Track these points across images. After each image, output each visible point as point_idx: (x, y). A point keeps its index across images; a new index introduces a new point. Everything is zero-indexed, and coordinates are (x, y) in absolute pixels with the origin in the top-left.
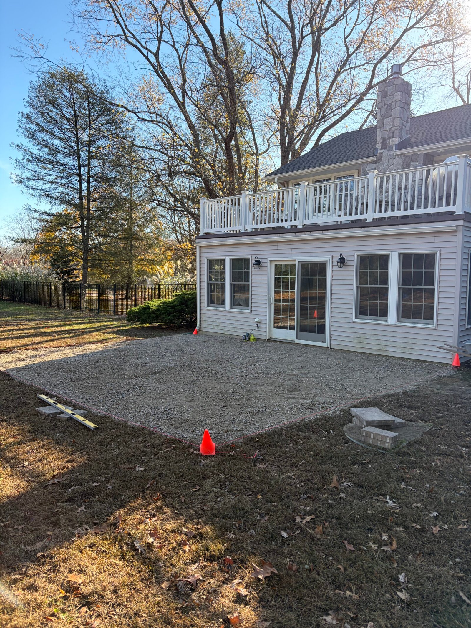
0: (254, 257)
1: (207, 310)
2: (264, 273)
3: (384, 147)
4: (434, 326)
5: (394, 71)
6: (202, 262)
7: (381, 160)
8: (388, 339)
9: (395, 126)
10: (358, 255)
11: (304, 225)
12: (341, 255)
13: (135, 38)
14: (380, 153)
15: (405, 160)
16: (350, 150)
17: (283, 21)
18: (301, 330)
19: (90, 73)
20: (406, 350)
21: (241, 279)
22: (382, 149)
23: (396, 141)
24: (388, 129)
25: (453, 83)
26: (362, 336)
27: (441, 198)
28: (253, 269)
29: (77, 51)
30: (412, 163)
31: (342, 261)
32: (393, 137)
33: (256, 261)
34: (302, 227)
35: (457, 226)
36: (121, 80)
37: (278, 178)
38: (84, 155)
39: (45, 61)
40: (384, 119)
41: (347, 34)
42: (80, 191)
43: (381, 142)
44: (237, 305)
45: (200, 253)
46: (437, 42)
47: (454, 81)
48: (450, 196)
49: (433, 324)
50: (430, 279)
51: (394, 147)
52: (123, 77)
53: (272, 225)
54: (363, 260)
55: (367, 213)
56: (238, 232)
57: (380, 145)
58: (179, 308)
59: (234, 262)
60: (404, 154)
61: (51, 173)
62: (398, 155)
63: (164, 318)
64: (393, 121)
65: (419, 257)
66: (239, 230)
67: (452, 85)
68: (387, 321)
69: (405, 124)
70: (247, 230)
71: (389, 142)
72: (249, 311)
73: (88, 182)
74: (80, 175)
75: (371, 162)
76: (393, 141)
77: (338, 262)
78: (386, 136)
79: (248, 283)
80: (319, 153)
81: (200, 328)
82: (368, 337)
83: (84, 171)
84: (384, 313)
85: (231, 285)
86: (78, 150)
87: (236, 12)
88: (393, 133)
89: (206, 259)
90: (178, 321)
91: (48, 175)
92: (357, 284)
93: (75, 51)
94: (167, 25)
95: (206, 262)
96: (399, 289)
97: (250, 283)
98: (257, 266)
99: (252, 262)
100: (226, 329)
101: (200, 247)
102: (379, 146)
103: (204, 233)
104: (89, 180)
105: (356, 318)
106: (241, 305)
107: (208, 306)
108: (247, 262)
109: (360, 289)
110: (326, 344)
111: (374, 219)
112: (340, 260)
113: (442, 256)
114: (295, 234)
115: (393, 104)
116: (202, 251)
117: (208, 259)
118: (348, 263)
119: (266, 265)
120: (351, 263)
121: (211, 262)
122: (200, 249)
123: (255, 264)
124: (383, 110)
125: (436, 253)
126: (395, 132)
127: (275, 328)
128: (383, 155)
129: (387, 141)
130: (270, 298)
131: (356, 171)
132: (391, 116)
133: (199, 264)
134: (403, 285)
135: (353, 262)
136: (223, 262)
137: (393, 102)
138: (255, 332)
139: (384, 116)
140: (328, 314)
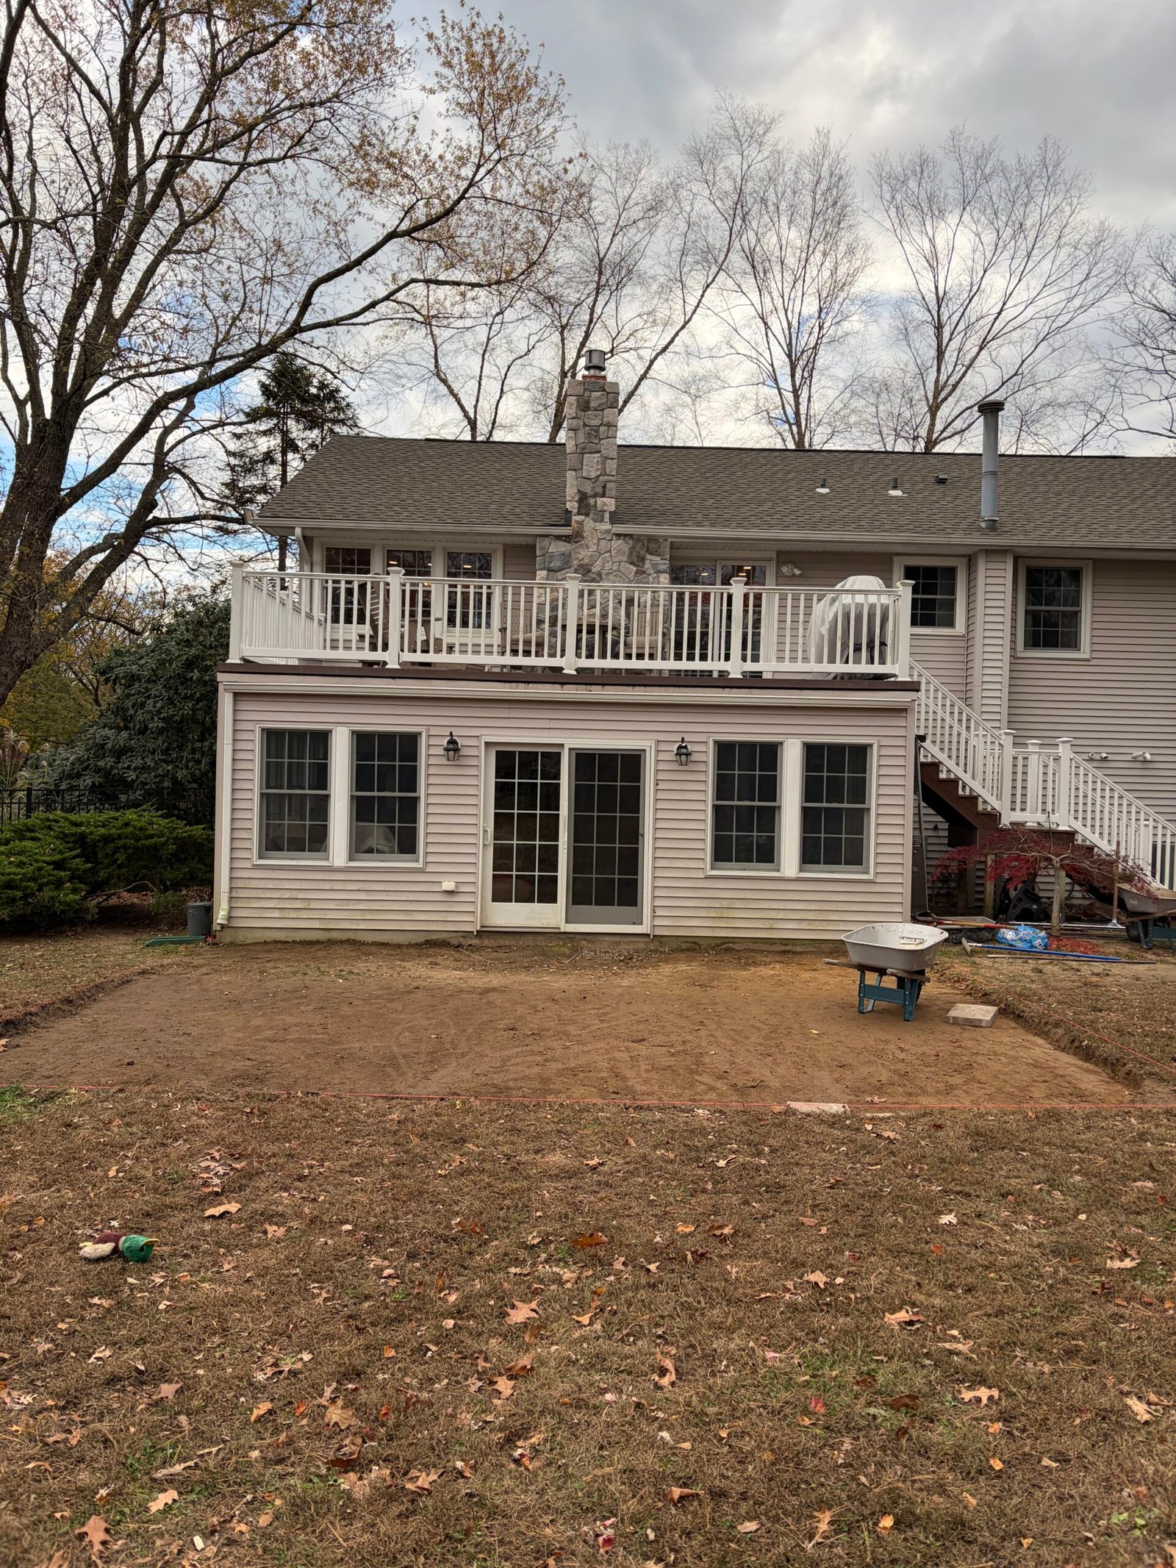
1: (259, 867)
2: (472, 772)
3: (583, 511)
4: (870, 876)
6: (243, 735)
7: (582, 537)
8: (781, 906)
9: (605, 475)
10: (715, 742)
11: (581, 670)
12: (682, 739)
14: (577, 522)
15: (634, 547)
18: (579, 902)
20: (818, 924)
22: (579, 513)
23: (609, 504)
24: (593, 475)
26: (725, 904)
28: (435, 761)
30: (648, 556)
31: (683, 753)
32: (603, 495)
33: (451, 742)
34: (575, 672)
35: (912, 701)
40: (582, 454)
43: (577, 498)
44: (370, 851)
45: (235, 712)
49: (867, 872)
50: (859, 790)
51: (607, 516)
54: (725, 751)
57: (576, 504)
59: (361, 740)
60: (631, 536)
62: (618, 536)
64: (604, 463)
65: (837, 751)
68: (778, 870)
71: (596, 502)
72: (418, 865)
75: (559, 537)
76: (605, 504)
77: (679, 754)
78: (588, 488)
81: (230, 918)
82: (739, 905)
84: (767, 855)
85: (353, 798)
88: (604, 487)
89: (260, 727)
92: (713, 800)
95: (256, 736)
96: (801, 809)
97: (421, 795)
98: (450, 754)
99: (430, 742)
100: (330, 915)
101: (236, 695)
102: (572, 505)
103: (243, 659)
105: (714, 867)
106: (379, 851)
107: (264, 856)
108: (409, 743)
109: (717, 809)
110: (643, 928)
111: (744, 673)
112: (684, 751)
113: (884, 752)
114: (558, 686)
115: (602, 429)
116: (242, 706)
117: (263, 730)
118: (694, 757)
119: (473, 752)
120: (701, 757)
121: (274, 738)
122: (235, 701)
123: (447, 750)
124: (581, 434)
125: (871, 745)
126: (609, 485)
127: (494, 900)
128: (586, 528)
129: (592, 501)
130: (485, 831)
131: (501, 548)
132: (599, 452)
133: (230, 742)
134: (807, 801)
135: (708, 756)
136: (321, 739)
137: (602, 424)
138: (438, 917)
139: (584, 448)
140: (648, 863)
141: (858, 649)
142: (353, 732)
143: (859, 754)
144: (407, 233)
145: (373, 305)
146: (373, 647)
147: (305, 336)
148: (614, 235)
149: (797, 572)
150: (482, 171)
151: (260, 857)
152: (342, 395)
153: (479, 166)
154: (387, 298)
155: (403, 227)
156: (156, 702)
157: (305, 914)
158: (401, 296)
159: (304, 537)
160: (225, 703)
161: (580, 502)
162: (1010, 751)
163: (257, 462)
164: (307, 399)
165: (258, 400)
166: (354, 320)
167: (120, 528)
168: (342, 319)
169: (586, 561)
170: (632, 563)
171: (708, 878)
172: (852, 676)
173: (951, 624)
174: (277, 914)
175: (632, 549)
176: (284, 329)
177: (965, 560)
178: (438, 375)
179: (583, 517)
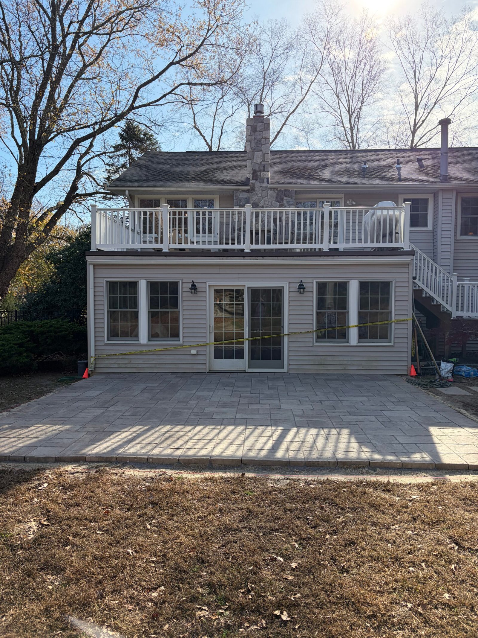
0: (186, 281)
1: (108, 345)
2: (201, 299)
3: (255, 178)
4: (392, 344)
6: (99, 285)
7: (255, 190)
8: (349, 358)
9: (264, 161)
10: (317, 282)
12: (300, 281)
14: (252, 183)
18: (254, 358)
20: (367, 367)
22: (253, 179)
23: (266, 174)
24: (259, 161)
26: (322, 358)
28: (186, 294)
30: (285, 198)
31: (301, 287)
32: (264, 171)
33: (193, 285)
34: (250, 251)
35: (411, 260)
40: (253, 152)
43: (252, 172)
45: (94, 274)
49: (390, 342)
50: (386, 303)
51: (266, 180)
60: (277, 189)
62: (271, 189)
64: (264, 156)
65: (375, 285)
68: (348, 342)
72: (180, 343)
75: (244, 191)
76: (264, 175)
77: (299, 288)
78: (257, 169)
79: (176, 310)
81: (95, 368)
82: (329, 358)
84: (343, 335)
85: (149, 312)
88: (264, 167)
89: (104, 281)
92: (316, 310)
95: (104, 285)
96: (358, 313)
97: (180, 310)
98: (193, 291)
99: (183, 286)
100: (141, 366)
101: (94, 266)
102: (250, 176)
105: (317, 341)
106: (163, 337)
108: (174, 286)
109: (318, 313)
110: (285, 370)
111: (330, 249)
112: (302, 287)
113: (398, 285)
114: (242, 258)
115: (263, 140)
116: (98, 271)
117: (107, 282)
118: (306, 290)
119: (203, 290)
120: (311, 290)
121: (112, 286)
122: (94, 269)
123: (191, 289)
124: (253, 143)
125: (392, 282)
126: (266, 166)
127: (215, 358)
128: (256, 186)
129: (259, 173)
130: (210, 326)
131: (218, 197)
132: (261, 151)
133: (93, 288)
134: (361, 309)
135: (314, 289)
136: (134, 285)
137: (262, 138)
138: (189, 366)
139: (254, 149)
140: (286, 340)
141: (384, 236)
142: (148, 282)
143: (386, 286)
144: (178, 62)
145: (164, 96)
146: (157, 242)
147: (136, 111)
148: (271, 61)
149: (354, 203)
150: (210, 32)
151: (108, 340)
152: (154, 137)
153: (208, 30)
154: (170, 92)
155: (177, 59)
156: (69, 271)
157: (129, 366)
158: (177, 91)
159: (130, 195)
160: (90, 270)
161: (253, 174)
162: (456, 283)
163: (119, 168)
164: (139, 140)
165: (119, 141)
166: (157, 103)
167: (63, 199)
168: (152, 103)
169: (256, 201)
170: (278, 202)
172: (382, 249)
173: (426, 225)
174: (116, 366)
175: (277, 194)
176: (127, 108)
177: (432, 195)
178: (195, 127)
179: (255, 181)
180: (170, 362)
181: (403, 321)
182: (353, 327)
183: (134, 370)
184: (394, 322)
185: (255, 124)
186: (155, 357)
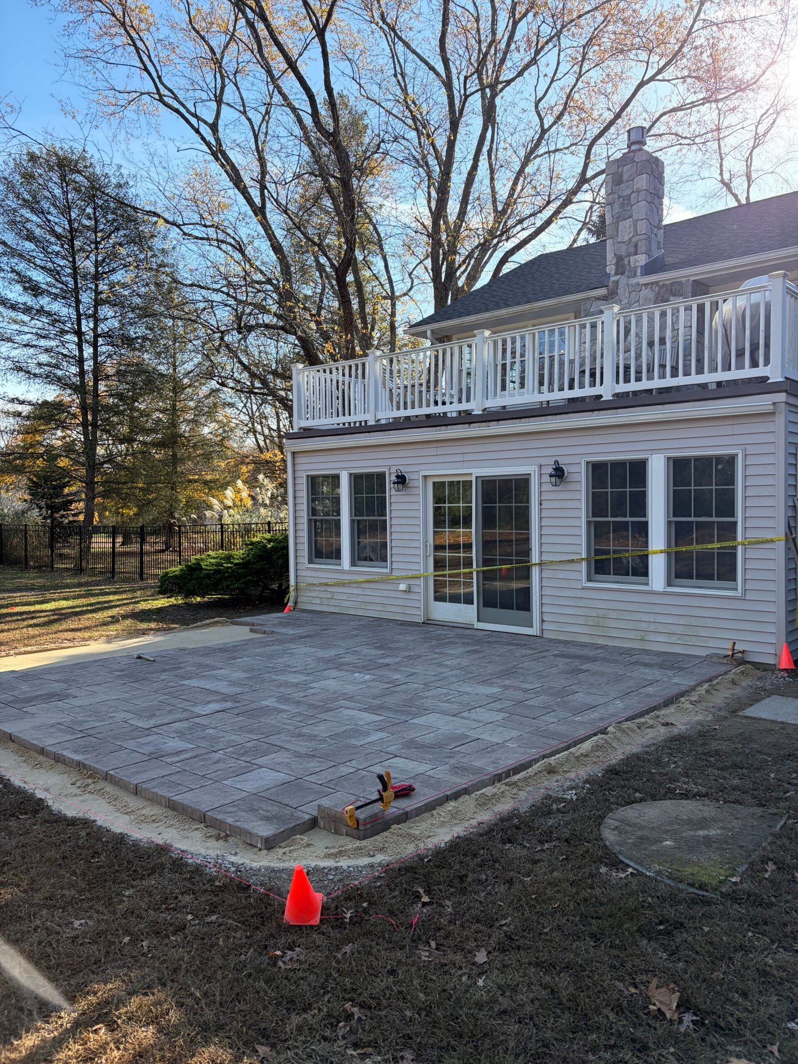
0: (393, 470)
1: (308, 569)
2: (414, 499)
3: (620, 271)
4: (739, 593)
5: (633, 138)
6: (298, 481)
7: (617, 293)
8: (651, 618)
9: (638, 235)
10: (588, 463)
11: (484, 410)
12: (556, 462)
13: (176, 98)
14: (613, 282)
15: (659, 293)
16: (558, 280)
17: (432, 68)
18: (486, 605)
19: (97, 156)
20: (687, 638)
21: (371, 512)
22: (616, 274)
23: (641, 260)
24: (626, 239)
25: (721, 174)
26: (601, 613)
27: (740, 354)
28: (393, 492)
29: (74, 117)
30: (672, 298)
31: (559, 473)
32: (636, 253)
33: (398, 477)
34: (481, 413)
35: (774, 404)
36: (153, 169)
37: (432, 331)
38: (86, 298)
39: (15, 133)
40: (617, 222)
41: (539, 95)
42: (81, 361)
43: (614, 261)
44: (365, 559)
45: (294, 465)
46: (693, 105)
47: (721, 171)
48: (758, 348)
50: (727, 504)
51: (639, 271)
52: (157, 163)
53: (425, 411)
54: (598, 470)
55: (602, 383)
56: (363, 424)
57: (614, 267)
58: (257, 566)
59: (357, 480)
60: (657, 283)
61: (26, 329)
62: (646, 285)
63: (227, 586)
64: (635, 226)
65: (704, 463)
66: (366, 421)
67: (719, 178)
68: (647, 584)
69: (655, 230)
70: (379, 420)
71: (629, 261)
72: (387, 571)
73: (95, 346)
74: (79, 333)
75: (599, 299)
76: (636, 261)
77: (551, 476)
78: (623, 251)
79: (384, 518)
80: (503, 286)
81: (296, 603)
83: (87, 326)
84: (641, 570)
85: (352, 522)
86: (76, 290)
87: (350, 56)
88: (636, 246)
89: (304, 475)
90: (255, 592)
91: (20, 332)
92: (587, 517)
93: (70, 117)
94: (231, 77)
95: (304, 481)
96: (669, 523)
97: (388, 518)
98: (400, 486)
99: (390, 479)
100: (345, 604)
101: (294, 453)
102: (611, 269)
103: (300, 428)
104: (96, 341)
105: (589, 580)
106: (371, 560)
107: (311, 561)
109: (591, 524)
110: (534, 631)
111: (617, 395)
112: (554, 472)
113: (751, 461)
114: (467, 425)
115: (633, 196)
116: (297, 461)
117: (307, 476)
118: (569, 478)
119: (416, 483)
120: (575, 477)
121: (313, 482)
122: (294, 457)
124: (616, 206)
125: (736, 456)
126: (639, 244)
127: (434, 599)
128: (620, 286)
129: (626, 261)
130: (426, 546)
132: (631, 216)
133: (292, 486)
134: (675, 516)
135: (580, 476)
136: (336, 480)
137: (633, 192)
138: (399, 610)
139: (619, 217)
140: (535, 572)
142: (351, 474)
143: (727, 463)
146: (364, 411)
155: (649, 74)
157: (332, 602)
161: (617, 264)
171: (583, 588)
174: (318, 601)
179: (619, 277)
180: (377, 600)
181: (762, 542)
182: (656, 553)
183: (337, 610)
184: (743, 544)
185: (620, 170)
186: (359, 591)
